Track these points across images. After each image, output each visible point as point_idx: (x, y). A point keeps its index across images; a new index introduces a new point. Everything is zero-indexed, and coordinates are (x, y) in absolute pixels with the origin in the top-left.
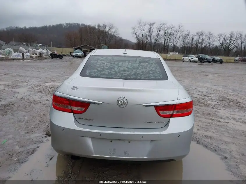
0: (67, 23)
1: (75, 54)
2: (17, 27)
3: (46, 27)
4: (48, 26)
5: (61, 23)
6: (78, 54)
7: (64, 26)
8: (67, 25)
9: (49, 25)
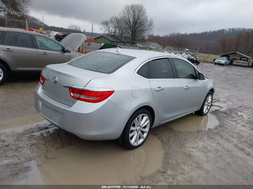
0: (230, 28)
1: (218, 61)
2: (179, 34)
3: (206, 33)
4: (208, 32)
5: (224, 29)
6: (221, 62)
7: (226, 31)
8: (230, 30)
9: (210, 31)
